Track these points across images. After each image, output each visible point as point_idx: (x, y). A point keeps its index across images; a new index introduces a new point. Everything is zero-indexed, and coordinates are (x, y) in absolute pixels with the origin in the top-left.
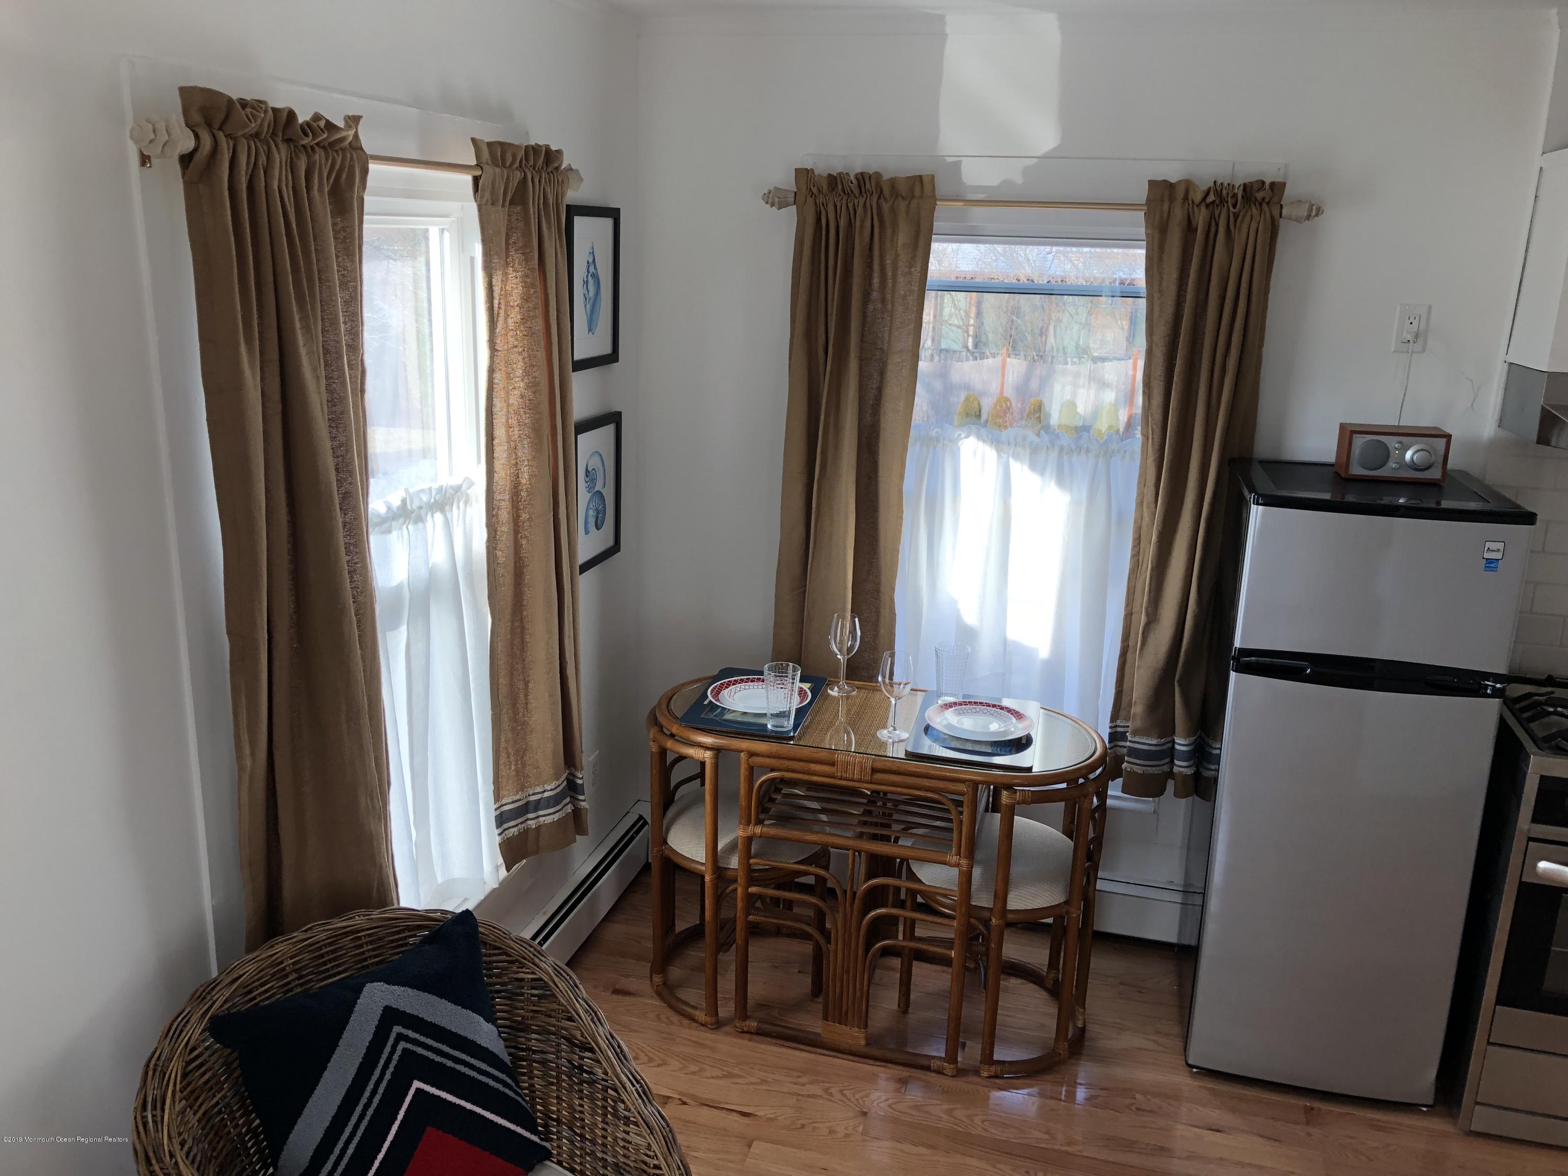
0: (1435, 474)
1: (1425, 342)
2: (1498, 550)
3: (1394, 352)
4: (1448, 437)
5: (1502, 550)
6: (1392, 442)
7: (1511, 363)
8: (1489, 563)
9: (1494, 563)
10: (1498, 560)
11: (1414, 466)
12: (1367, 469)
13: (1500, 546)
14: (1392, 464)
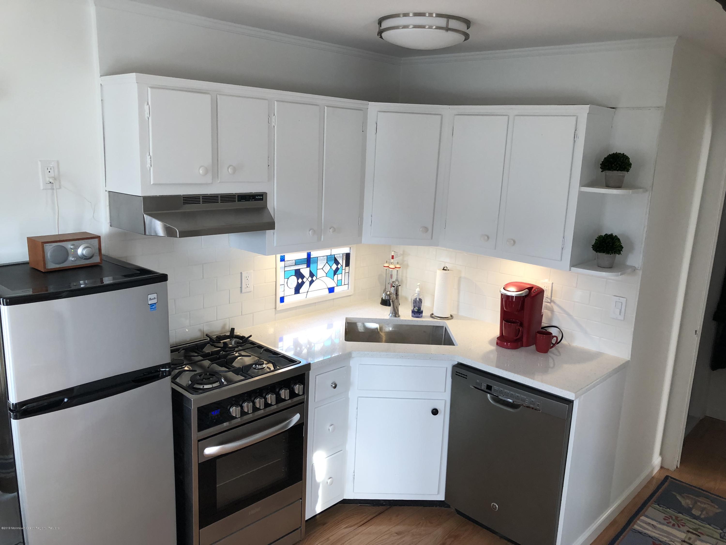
0: (96, 260)
1: (60, 182)
2: (155, 298)
3: (43, 189)
4: (99, 237)
5: (156, 298)
6: (69, 246)
7: (109, 191)
8: (152, 306)
9: (154, 305)
10: (155, 303)
11: (84, 257)
12: (56, 264)
13: (155, 295)
14: (71, 259)
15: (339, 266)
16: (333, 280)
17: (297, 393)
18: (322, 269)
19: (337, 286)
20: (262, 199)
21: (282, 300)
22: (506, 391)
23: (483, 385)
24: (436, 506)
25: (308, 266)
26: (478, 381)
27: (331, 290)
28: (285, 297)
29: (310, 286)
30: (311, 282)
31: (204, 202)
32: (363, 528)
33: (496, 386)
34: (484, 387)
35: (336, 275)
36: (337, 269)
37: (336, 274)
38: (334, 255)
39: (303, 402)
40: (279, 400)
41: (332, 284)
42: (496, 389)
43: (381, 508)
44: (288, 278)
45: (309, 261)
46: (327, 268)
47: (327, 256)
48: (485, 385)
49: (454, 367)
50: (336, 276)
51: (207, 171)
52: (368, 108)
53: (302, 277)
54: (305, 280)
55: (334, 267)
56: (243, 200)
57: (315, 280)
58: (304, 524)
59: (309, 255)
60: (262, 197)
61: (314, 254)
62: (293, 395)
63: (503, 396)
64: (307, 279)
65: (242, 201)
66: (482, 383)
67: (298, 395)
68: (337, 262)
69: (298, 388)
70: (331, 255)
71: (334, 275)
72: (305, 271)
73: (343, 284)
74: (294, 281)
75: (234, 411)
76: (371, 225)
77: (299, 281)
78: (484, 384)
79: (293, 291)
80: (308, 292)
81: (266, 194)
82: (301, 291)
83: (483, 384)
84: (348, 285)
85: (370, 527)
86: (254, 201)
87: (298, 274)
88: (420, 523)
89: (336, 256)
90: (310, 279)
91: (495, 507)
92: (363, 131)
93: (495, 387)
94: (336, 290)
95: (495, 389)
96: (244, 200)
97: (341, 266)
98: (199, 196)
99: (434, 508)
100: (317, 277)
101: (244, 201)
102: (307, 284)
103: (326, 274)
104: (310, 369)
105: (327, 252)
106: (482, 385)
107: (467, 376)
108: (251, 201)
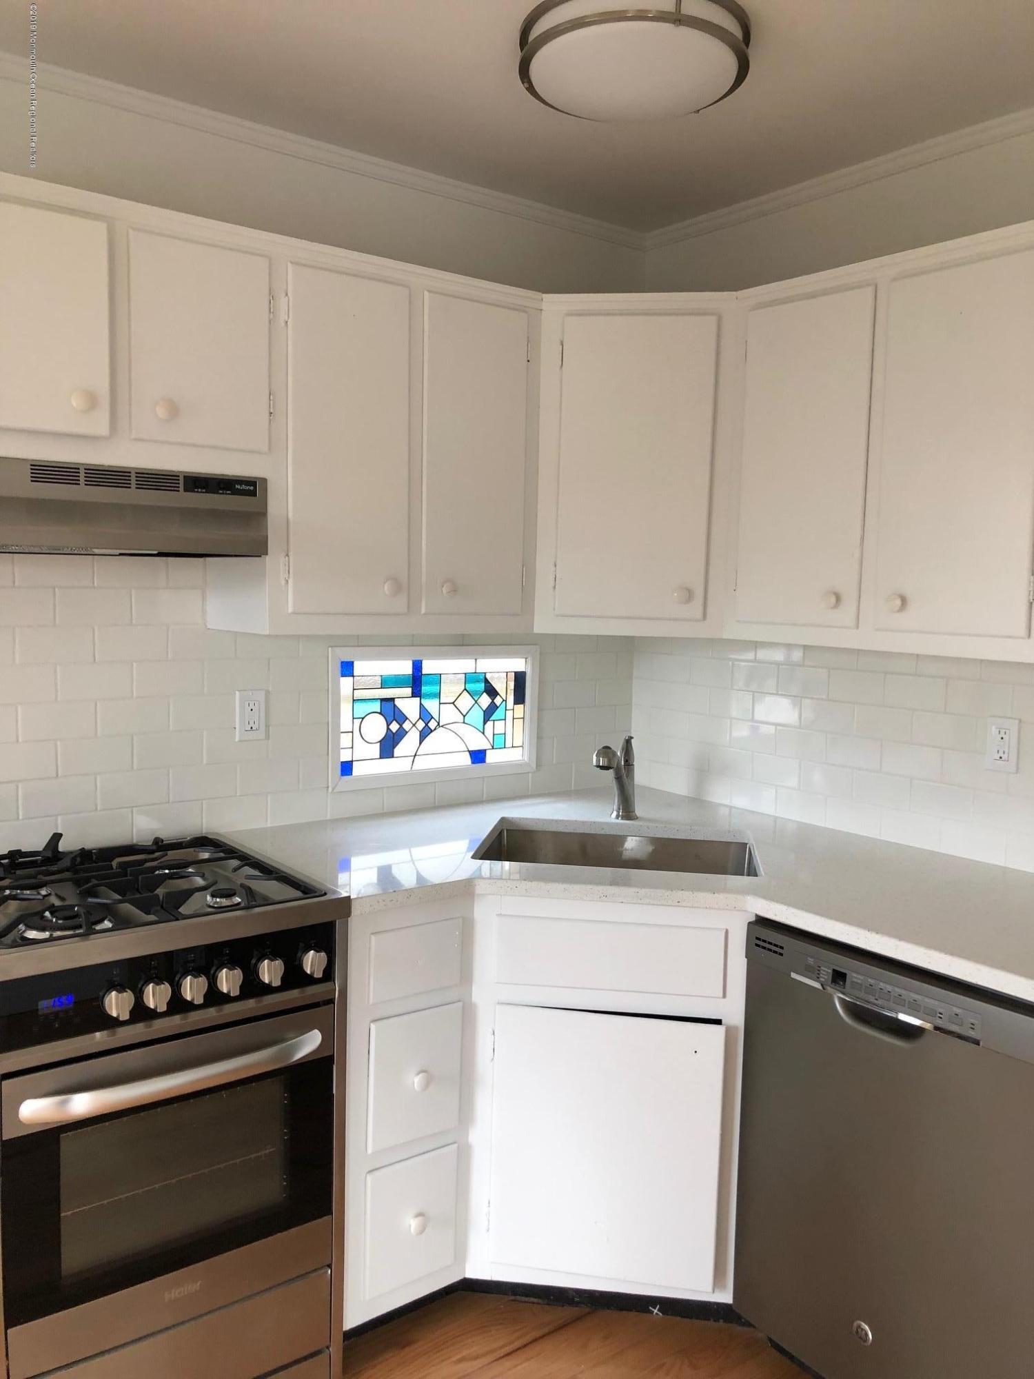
15: (498, 701)
16: (483, 733)
17: (309, 972)
18: (453, 703)
19: (493, 748)
20: (253, 494)
21: (347, 768)
22: (882, 985)
23: (824, 971)
24: (716, 1320)
25: (416, 693)
26: (811, 961)
27: (478, 756)
28: (354, 763)
29: (420, 743)
30: (424, 735)
31: (88, 481)
32: (507, 1363)
33: (857, 973)
34: (826, 977)
35: (489, 722)
36: (492, 708)
37: (491, 719)
38: (484, 675)
39: (332, 1001)
40: (253, 987)
41: (478, 743)
42: (855, 980)
43: (568, 1312)
44: (363, 718)
45: (416, 682)
46: (466, 702)
47: (465, 674)
48: (829, 971)
49: (751, 925)
50: (490, 724)
51: (92, 401)
52: (541, 310)
53: (400, 717)
54: (407, 726)
55: (485, 700)
56: (200, 490)
57: (435, 729)
58: (337, 1340)
59: (417, 666)
60: (252, 488)
61: (428, 667)
62: (294, 977)
63: (877, 1000)
64: (414, 725)
65: (198, 492)
66: (820, 967)
67: (310, 980)
68: (491, 692)
69: (312, 962)
70: (475, 673)
71: (485, 723)
72: (410, 707)
73: (509, 744)
74: (377, 727)
75: (116, 1004)
76: (555, 587)
77: (391, 727)
78: (826, 970)
79: (375, 750)
80: (416, 757)
81: (264, 481)
82: (398, 751)
83: (824, 969)
84: (521, 748)
85: (524, 1365)
86: (229, 494)
87: (389, 709)
88: (664, 1364)
89: (488, 676)
90: (421, 725)
91: (864, 1332)
92: (528, 361)
93: (853, 977)
94: (491, 757)
95: (854, 982)
96: (201, 488)
97: (503, 700)
98: (77, 467)
99: (711, 1323)
100: (439, 723)
101: (201, 492)
102: (412, 738)
103: (464, 716)
104: (348, 914)
105: (466, 665)
106: (822, 972)
107: (782, 948)
108: (221, 494)
